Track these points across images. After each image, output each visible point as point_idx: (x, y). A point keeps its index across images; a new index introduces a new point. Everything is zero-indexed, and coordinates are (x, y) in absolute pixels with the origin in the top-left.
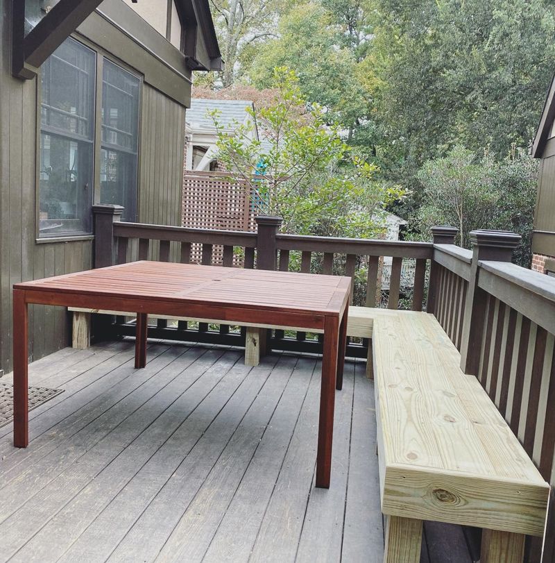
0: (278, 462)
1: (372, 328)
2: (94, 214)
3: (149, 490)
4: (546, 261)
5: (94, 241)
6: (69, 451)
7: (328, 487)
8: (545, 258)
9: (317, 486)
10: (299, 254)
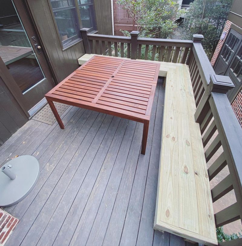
0: (131, 138)
1: (166, 74)
2: (81, 33)
3: (93, 153)
4: (232, 24)
5: (83, 41)
6: (74, 131)
7: (144, 154)
8: (231, 23)
9: (141, 153)
10: (145, 46)
